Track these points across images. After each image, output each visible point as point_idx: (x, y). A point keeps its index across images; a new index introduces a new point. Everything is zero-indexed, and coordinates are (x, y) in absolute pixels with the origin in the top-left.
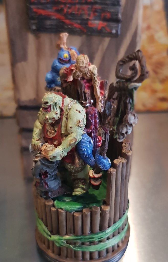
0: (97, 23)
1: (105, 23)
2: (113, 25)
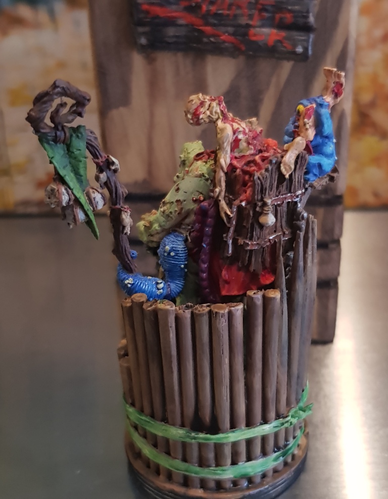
0: (266, 34)
1: (283, 34)
2: (299, 36)
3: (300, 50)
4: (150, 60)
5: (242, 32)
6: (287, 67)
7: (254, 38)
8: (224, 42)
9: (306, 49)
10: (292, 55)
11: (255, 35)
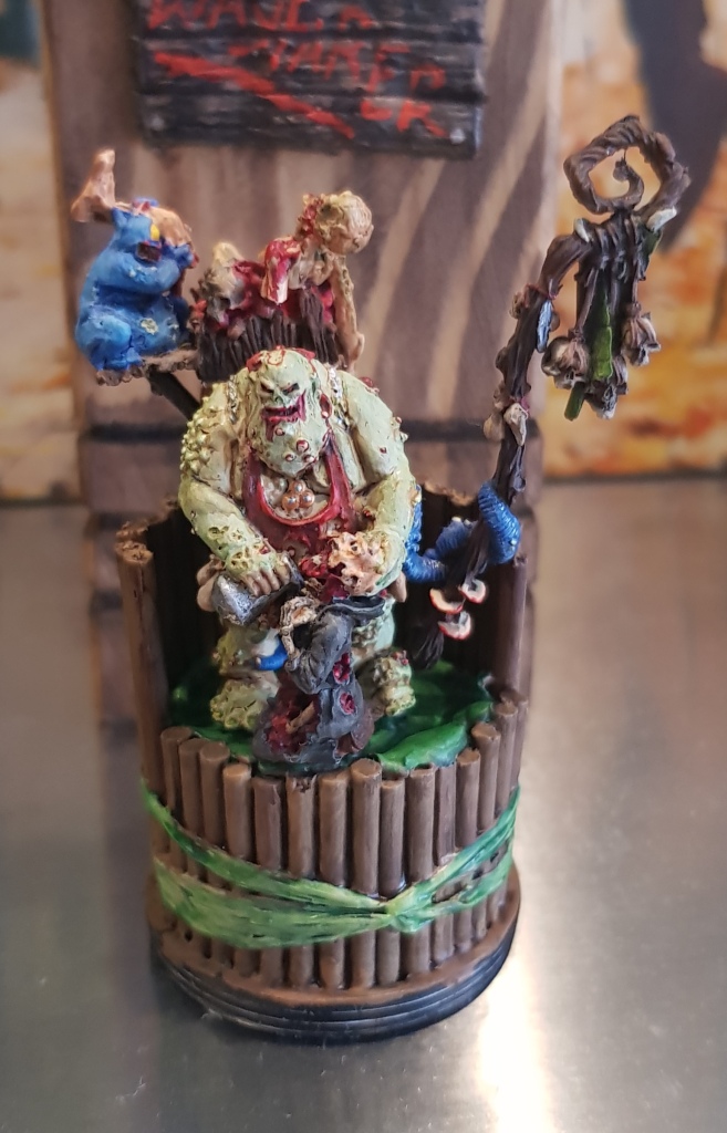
0: (393, 107)
1: (426, 107)
2: (454, 110)
3: (458, 136)
4: (169, 161)
5: (348, 104)
6: (432, 169)
7: (370, 116)
8: (314, 123)
9: (470, 135)
10: (444, 148)
11: (373, 110)
